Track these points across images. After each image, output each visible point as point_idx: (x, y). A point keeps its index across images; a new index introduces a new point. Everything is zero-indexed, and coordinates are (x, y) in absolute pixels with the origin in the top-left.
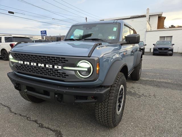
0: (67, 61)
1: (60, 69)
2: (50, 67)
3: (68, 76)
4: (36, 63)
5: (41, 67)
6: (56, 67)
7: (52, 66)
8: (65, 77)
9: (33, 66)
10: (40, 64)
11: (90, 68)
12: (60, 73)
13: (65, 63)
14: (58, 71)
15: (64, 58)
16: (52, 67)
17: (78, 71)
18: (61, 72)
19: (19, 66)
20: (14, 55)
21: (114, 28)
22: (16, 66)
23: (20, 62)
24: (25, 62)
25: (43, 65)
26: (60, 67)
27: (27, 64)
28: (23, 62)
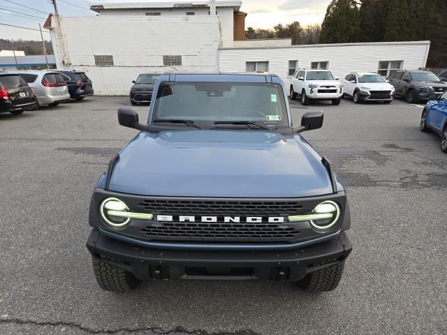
0: (301, 207)
1: (281, 223)
2: (257, 221)
3: (298, 232)
4: (216, 217)
5: (232, 224)
6: (271, 220)
7: (261, 218)
8: (292, 236)
9: (209, 224)
10: (230, 218)
11: (336, 211)
12: (282, 229)
13: (295, 210)
14: (276, 226)
15: (295, 203)
16: (260, 221)
17: (312, 222)
18: (285, 227)
19: (159, 228)
20: (140, 204)
21: (272, 95)
22: (147, 227)
23: (160, 218)
24: (180, 217)
25: (237, 219)
26: (281, 219)
27: (186, 221)
28: (171, 217)
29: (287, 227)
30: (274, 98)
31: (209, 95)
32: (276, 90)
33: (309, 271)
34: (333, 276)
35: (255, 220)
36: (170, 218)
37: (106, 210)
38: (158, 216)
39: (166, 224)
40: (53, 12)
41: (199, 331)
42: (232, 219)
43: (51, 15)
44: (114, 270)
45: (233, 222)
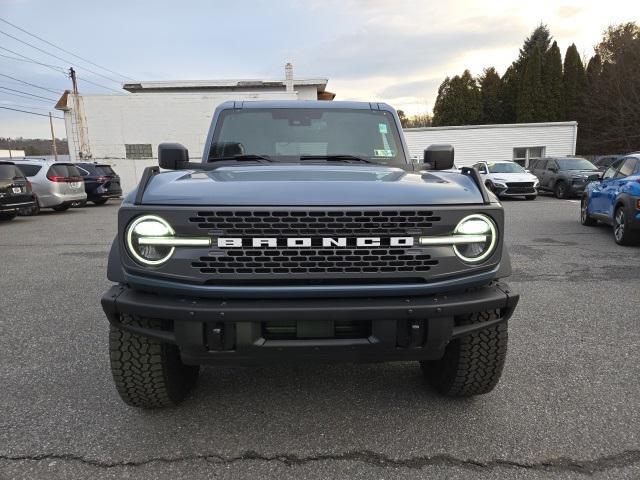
0: (438, 219)
1: (410, 247)
2: (373, 244)
3: (435, 262)
4: (309, 240)
5: (335, 250)
6: (394, 241)
7: (379, 239)
8: (428, 268)
9: (299, 251)
10: (331, 240)
11: (490, 232)
12: (411, 257)
13: (430, 225)
14: (403, 252)
15: (430, 213)
16: (378, 244)
17: (454, 247)
18: (415, 254)
19: (220, 259)
20: (191, 220)
21: (381, 125)
22: (202, 258)
23: (222, 242)
24: (254, 239)
25: (342, 242)
26: (410, 241)
27: (265, 246)
28: (240, 240)
29: (419, 254)
30: (383, 129)
31: (291, 124)
32: (386, 119)
33: (457, 332)
34: (491, 357)
35: (370, 242)
36: (238, 242)
37: (135, 236)
38: (220, 240)
39: (233, 251)
40: (71, 89)
41: (283, 456)
42: (335, 242)
43: (67, 93)
44: (144, 359)
45: (338, 247)
